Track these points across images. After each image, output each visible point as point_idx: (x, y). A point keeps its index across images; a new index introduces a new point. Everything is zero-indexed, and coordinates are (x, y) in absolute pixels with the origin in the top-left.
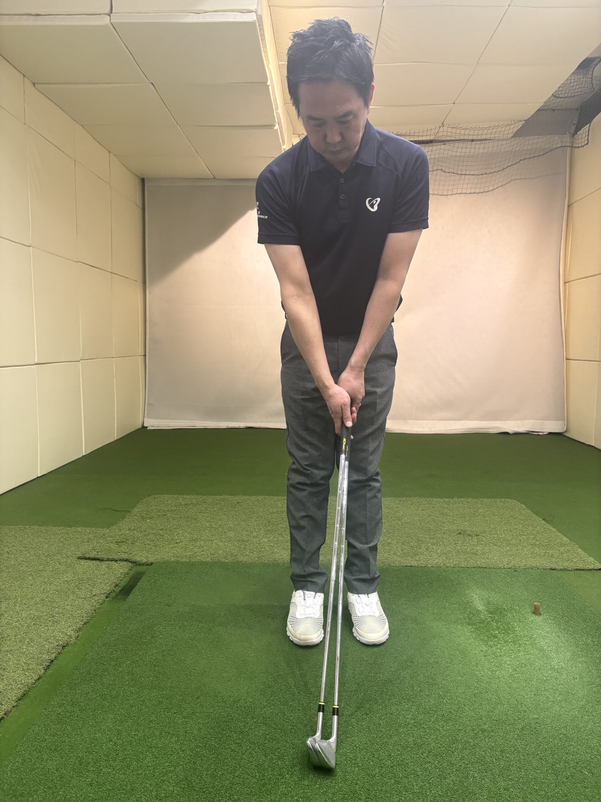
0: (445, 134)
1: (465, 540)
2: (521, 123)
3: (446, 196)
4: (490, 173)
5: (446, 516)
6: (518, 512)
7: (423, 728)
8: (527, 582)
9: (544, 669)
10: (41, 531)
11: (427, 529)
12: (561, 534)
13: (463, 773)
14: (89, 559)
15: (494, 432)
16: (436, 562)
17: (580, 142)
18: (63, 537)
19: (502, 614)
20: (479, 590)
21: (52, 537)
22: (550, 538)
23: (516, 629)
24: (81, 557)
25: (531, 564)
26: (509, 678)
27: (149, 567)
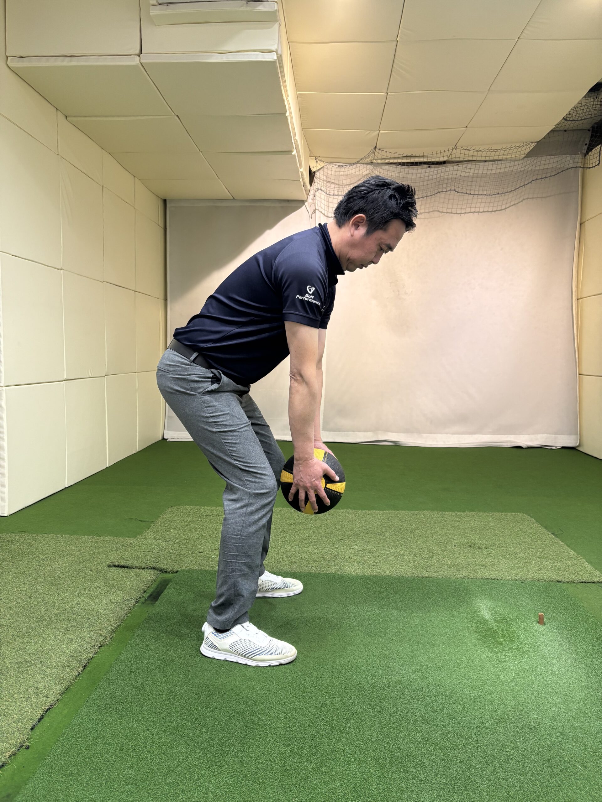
0: (458, 155)
1: (475, 552)
2: (533, 144)
3: (460, 215)
4: (503, 193)
5: (458, 529)
6: (528, 525)
7: (431, 724)
8: (534, 593)
9: (545, 674)
10: (72, 540)
11: (439, 542)
12: (569, 548)
13: (466, 765)
14: (118, 566)
15: (507, 445)
16: (446, 573)
17: (591, 162)
18: (93, 546)
19: (507, 623)
20: (486, 600)
21: (83, 545)
22: (558, 551)
23: (520, 637)
24: (111, 565)
25: (538, 576)
26: (512, 681)
27: (174, 574)
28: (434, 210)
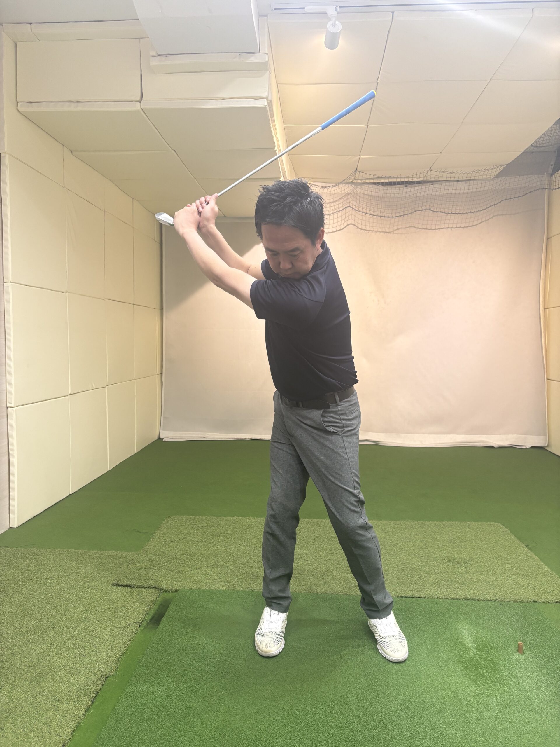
0: (433, 176)
1: (454, 568)
2: (502, 167)
4: (474, 212)
5: (437, 541)
8: (512, 617)
9: (526, 711)
10: (78, 555)
11: (420, 556)
14: (122, 585)
15: (480, 445)
16: (428, 592)
17: (557, 184)
18: (97, 562)
19: (489, 652)
20: (468, 625)
21: (88, 561)
23: (502, 668)
24: (115, 583)
25: (515, 596)
26: (495, 719)
27: (174, 594)
28: (410, 226)
